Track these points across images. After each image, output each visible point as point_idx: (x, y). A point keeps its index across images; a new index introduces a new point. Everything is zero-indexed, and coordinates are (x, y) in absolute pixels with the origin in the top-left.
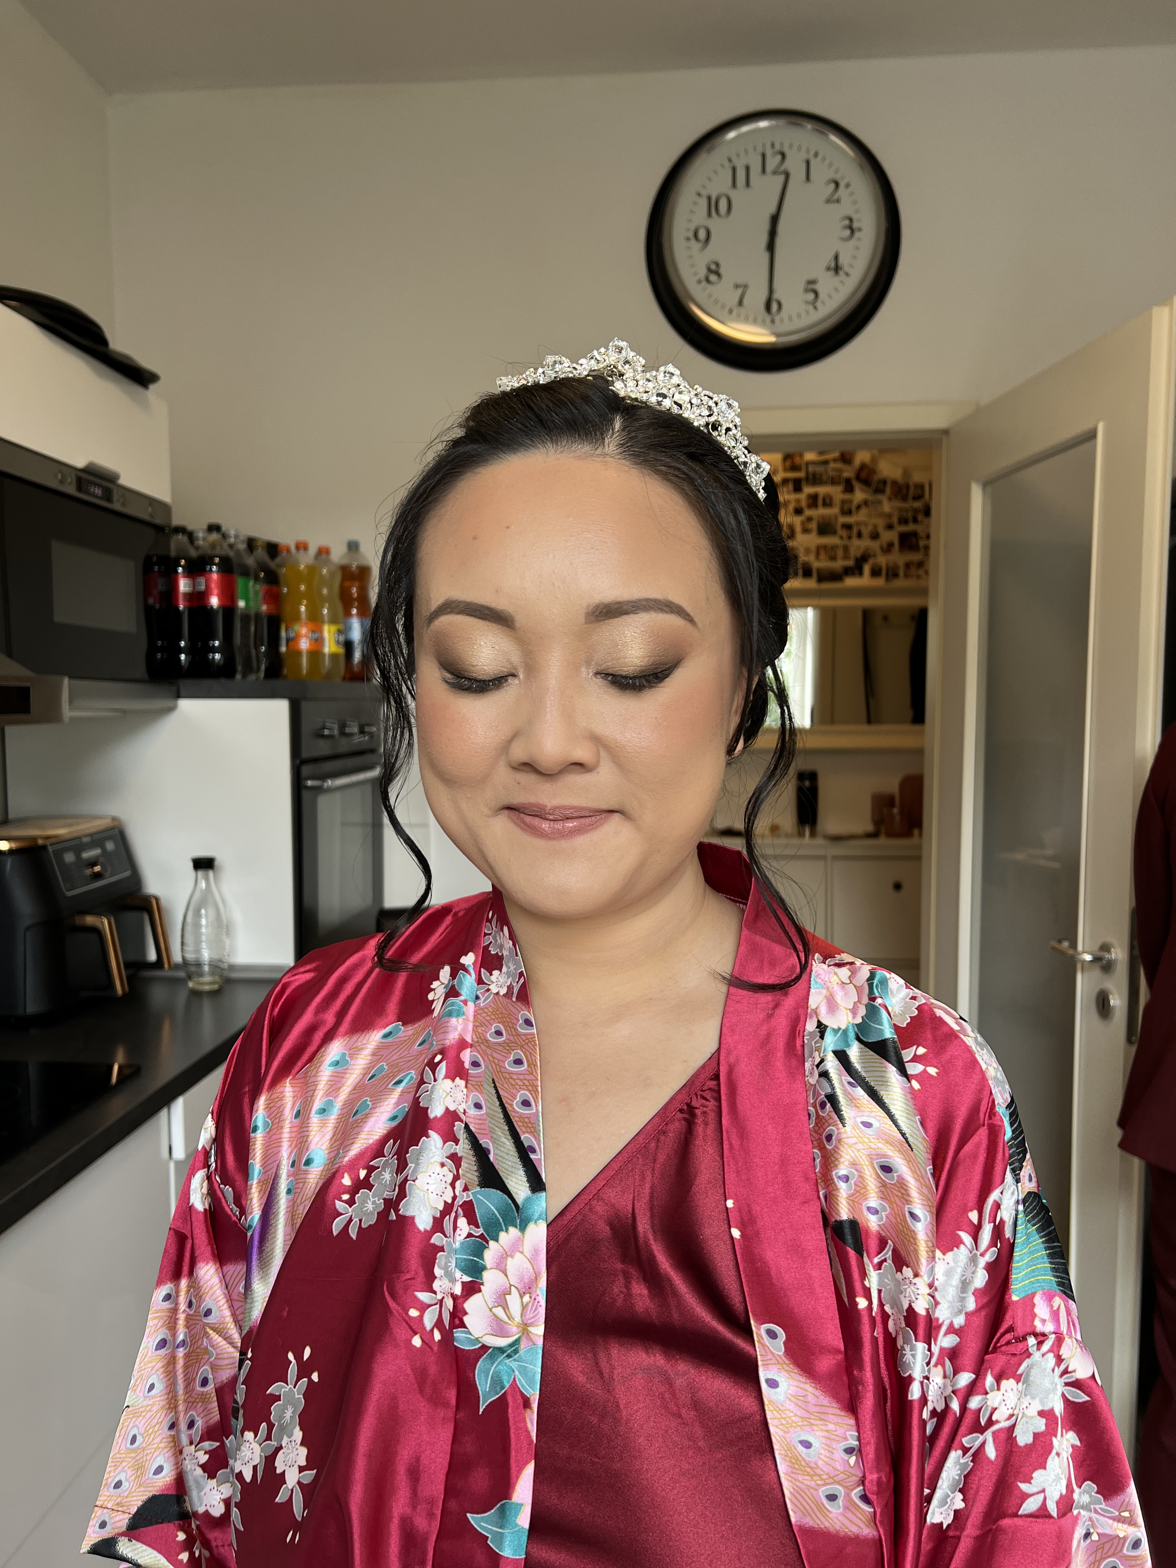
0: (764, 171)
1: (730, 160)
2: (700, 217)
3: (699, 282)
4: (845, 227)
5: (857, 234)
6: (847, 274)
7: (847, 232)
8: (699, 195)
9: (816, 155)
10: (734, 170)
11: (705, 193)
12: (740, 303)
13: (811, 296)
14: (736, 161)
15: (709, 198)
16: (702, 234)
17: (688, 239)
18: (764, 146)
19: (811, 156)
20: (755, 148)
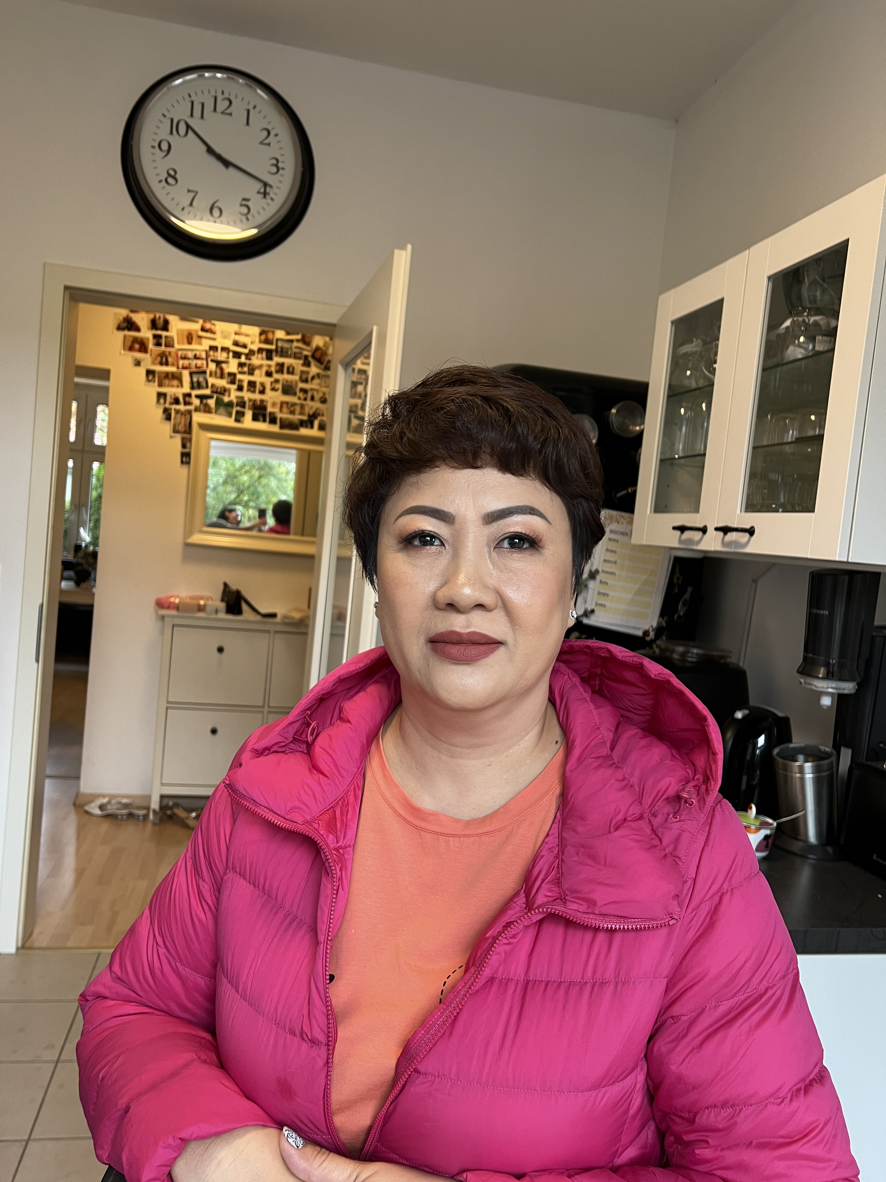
0: (215, 110)
1: (190, 96)
2: (164, 132)
3: (160, 181)
4: (272, 165)
5: (281, 172)
6: (272, 199)
7: (274, 169)
8: (164, 116)
9: (255, 107)
10: (192, 103)
11: (169, 115)
12: (191, 204)
13: (245, 210)
14: (194, 98)
15: (172, 120)
16: (165, 146)
17: (153, 147)
18: (216, 92)
19: (251, 107)
20: (209, 92)
